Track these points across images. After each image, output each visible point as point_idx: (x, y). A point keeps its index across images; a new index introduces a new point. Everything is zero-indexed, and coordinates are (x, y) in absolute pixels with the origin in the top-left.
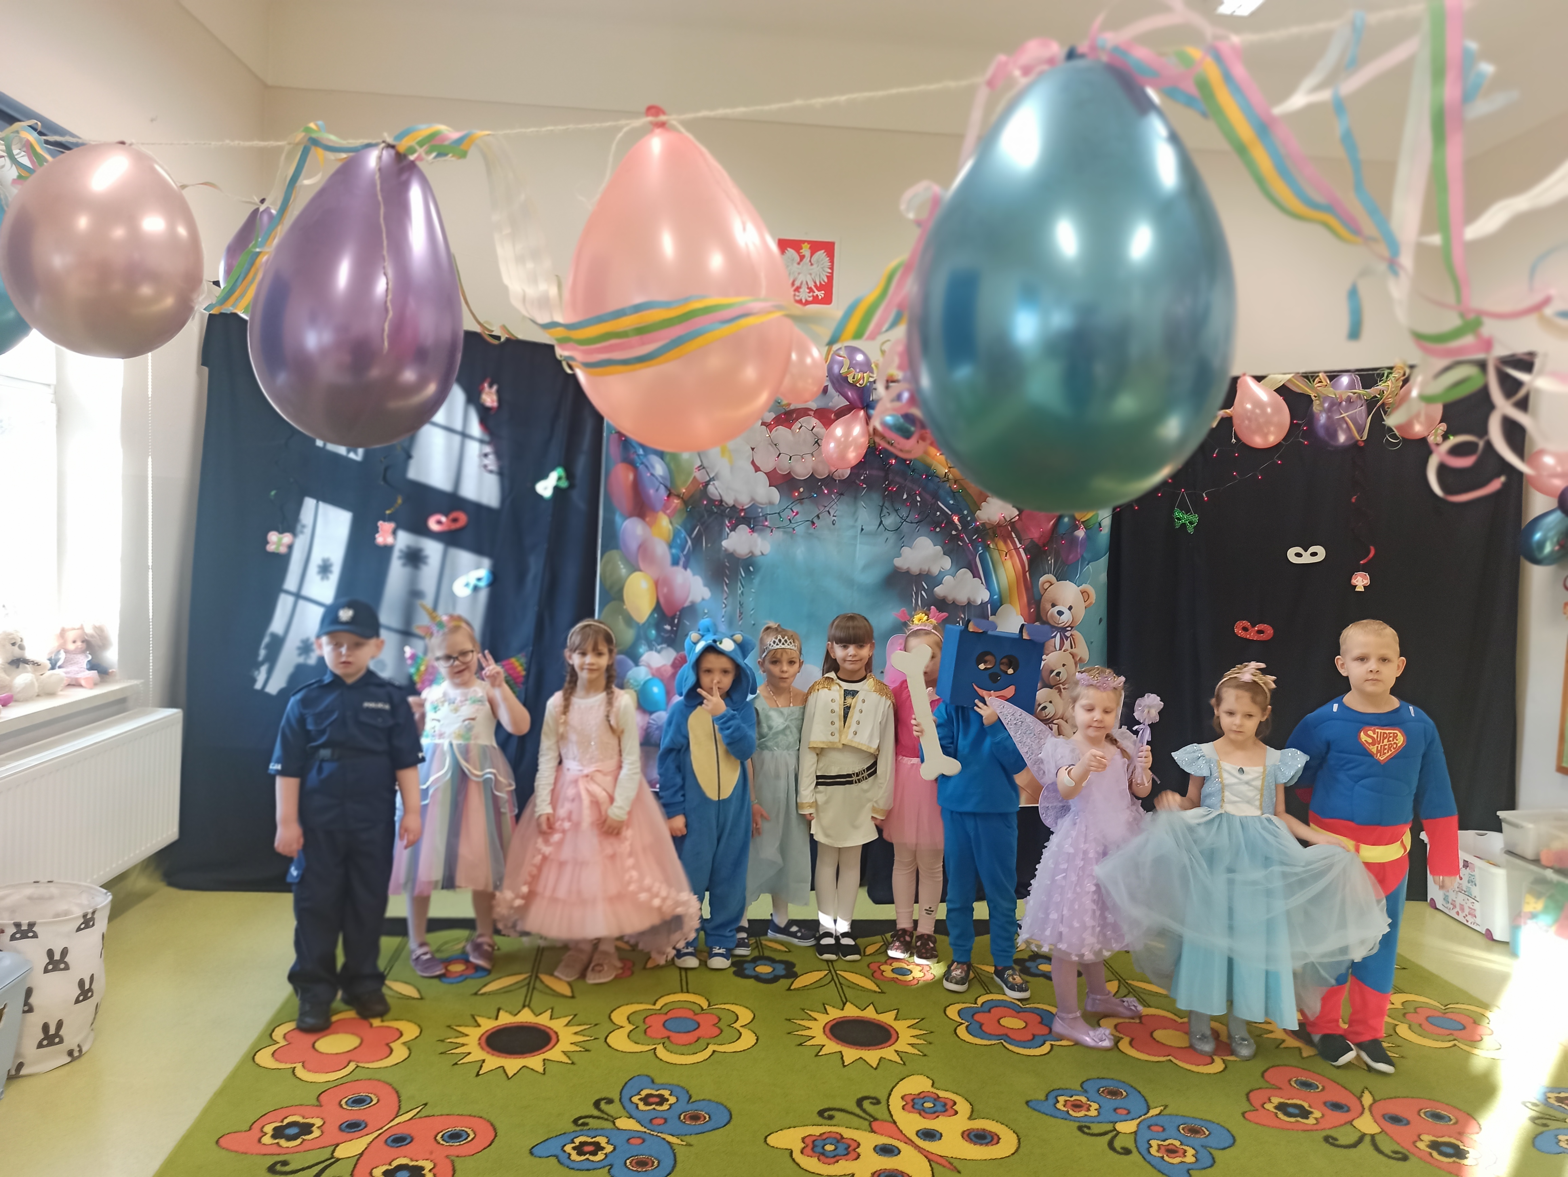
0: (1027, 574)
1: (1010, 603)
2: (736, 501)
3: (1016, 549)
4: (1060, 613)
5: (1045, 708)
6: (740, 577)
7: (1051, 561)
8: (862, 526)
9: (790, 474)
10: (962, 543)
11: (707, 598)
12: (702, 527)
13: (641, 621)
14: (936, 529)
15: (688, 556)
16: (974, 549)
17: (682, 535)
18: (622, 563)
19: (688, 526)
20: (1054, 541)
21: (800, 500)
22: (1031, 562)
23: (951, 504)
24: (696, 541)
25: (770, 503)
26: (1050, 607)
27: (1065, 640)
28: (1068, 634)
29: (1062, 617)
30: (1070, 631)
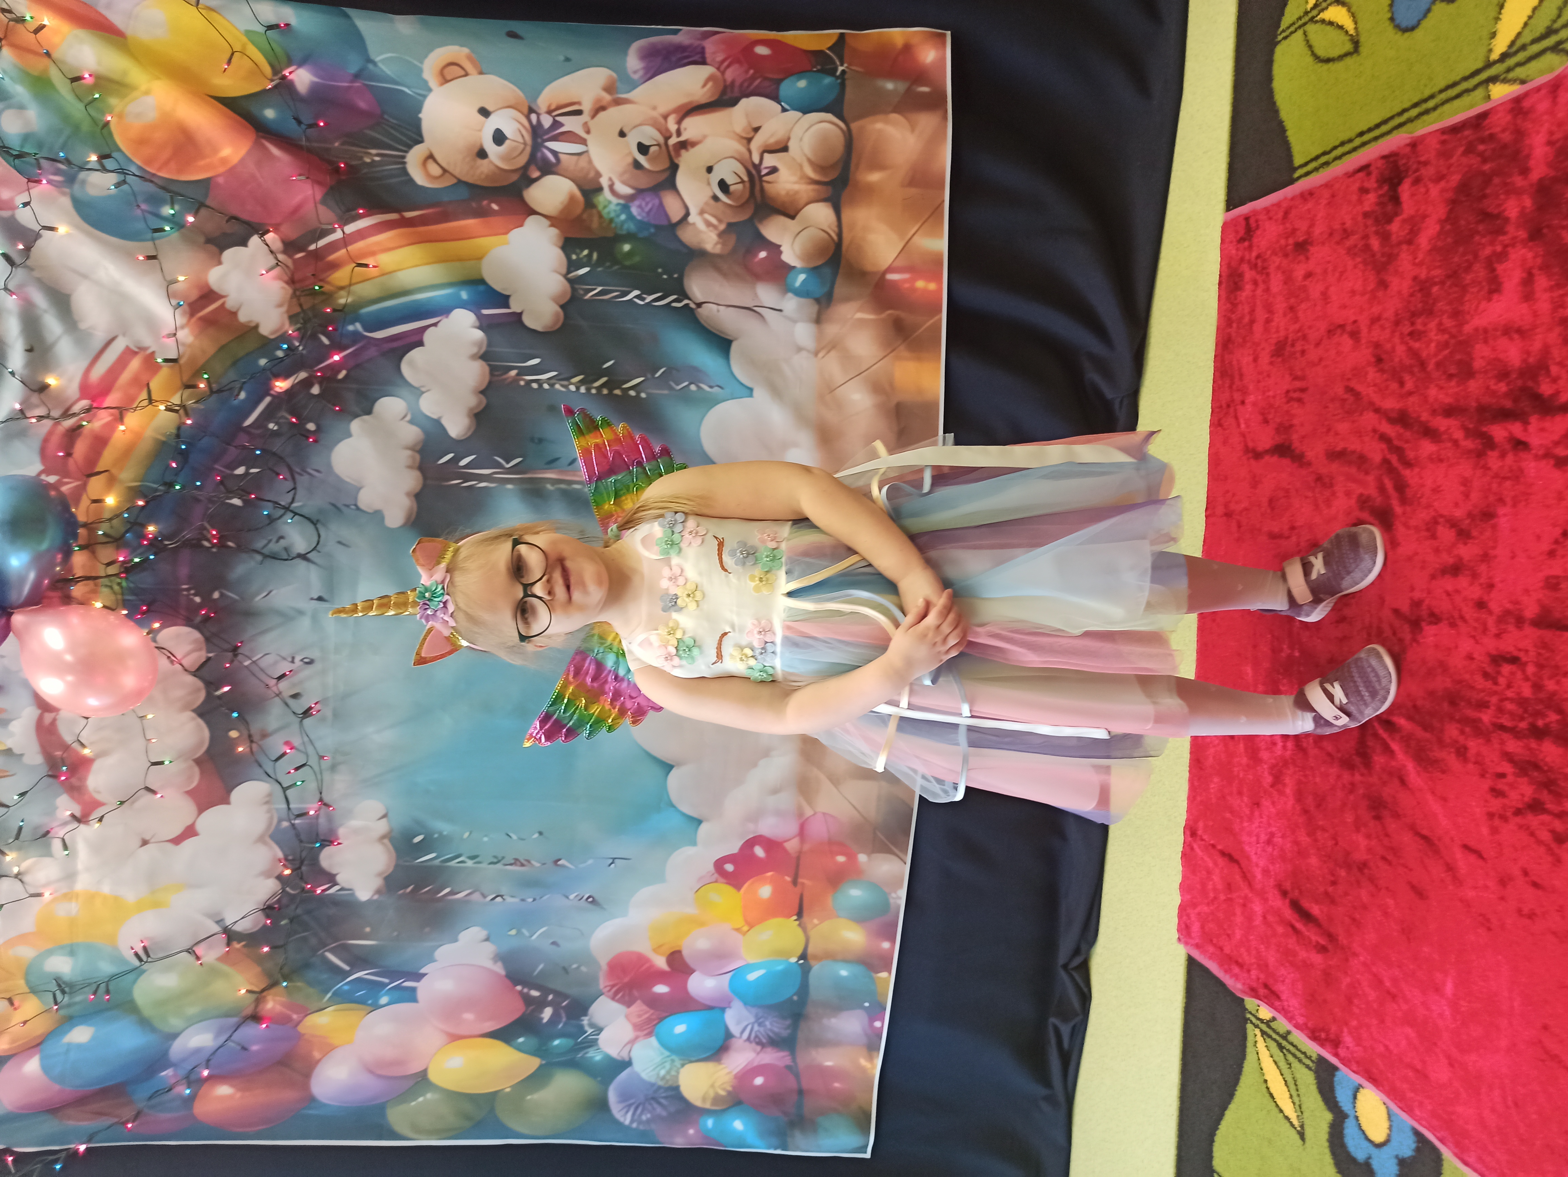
0: (409, 214)
1: (480, 258)
2: (267, 874)
3: (346, 241)
4: (499, 138)
5: (723, 185)
6: (438, 863)
7: (374, 155)
8: (312, 599)
9: (198, 762)
10: (339, 372)
11: (483, 934)
12: (325, 946)
13: (533, 1063)
14: (309, 431)
15: (394, 974)
16: (354, 343)
17: (346, 988)
18: (413, 1103)
19: (325, 976)
20: (322, 145)
21: (256, 738)
22: (375, 205)
23: (248, 393)
24: (359, 960)
25: (267, 803)
26: (485, 161)
27: (562, 125)
28: (547, 121)
29: (508, 132)
30: (538, 115)
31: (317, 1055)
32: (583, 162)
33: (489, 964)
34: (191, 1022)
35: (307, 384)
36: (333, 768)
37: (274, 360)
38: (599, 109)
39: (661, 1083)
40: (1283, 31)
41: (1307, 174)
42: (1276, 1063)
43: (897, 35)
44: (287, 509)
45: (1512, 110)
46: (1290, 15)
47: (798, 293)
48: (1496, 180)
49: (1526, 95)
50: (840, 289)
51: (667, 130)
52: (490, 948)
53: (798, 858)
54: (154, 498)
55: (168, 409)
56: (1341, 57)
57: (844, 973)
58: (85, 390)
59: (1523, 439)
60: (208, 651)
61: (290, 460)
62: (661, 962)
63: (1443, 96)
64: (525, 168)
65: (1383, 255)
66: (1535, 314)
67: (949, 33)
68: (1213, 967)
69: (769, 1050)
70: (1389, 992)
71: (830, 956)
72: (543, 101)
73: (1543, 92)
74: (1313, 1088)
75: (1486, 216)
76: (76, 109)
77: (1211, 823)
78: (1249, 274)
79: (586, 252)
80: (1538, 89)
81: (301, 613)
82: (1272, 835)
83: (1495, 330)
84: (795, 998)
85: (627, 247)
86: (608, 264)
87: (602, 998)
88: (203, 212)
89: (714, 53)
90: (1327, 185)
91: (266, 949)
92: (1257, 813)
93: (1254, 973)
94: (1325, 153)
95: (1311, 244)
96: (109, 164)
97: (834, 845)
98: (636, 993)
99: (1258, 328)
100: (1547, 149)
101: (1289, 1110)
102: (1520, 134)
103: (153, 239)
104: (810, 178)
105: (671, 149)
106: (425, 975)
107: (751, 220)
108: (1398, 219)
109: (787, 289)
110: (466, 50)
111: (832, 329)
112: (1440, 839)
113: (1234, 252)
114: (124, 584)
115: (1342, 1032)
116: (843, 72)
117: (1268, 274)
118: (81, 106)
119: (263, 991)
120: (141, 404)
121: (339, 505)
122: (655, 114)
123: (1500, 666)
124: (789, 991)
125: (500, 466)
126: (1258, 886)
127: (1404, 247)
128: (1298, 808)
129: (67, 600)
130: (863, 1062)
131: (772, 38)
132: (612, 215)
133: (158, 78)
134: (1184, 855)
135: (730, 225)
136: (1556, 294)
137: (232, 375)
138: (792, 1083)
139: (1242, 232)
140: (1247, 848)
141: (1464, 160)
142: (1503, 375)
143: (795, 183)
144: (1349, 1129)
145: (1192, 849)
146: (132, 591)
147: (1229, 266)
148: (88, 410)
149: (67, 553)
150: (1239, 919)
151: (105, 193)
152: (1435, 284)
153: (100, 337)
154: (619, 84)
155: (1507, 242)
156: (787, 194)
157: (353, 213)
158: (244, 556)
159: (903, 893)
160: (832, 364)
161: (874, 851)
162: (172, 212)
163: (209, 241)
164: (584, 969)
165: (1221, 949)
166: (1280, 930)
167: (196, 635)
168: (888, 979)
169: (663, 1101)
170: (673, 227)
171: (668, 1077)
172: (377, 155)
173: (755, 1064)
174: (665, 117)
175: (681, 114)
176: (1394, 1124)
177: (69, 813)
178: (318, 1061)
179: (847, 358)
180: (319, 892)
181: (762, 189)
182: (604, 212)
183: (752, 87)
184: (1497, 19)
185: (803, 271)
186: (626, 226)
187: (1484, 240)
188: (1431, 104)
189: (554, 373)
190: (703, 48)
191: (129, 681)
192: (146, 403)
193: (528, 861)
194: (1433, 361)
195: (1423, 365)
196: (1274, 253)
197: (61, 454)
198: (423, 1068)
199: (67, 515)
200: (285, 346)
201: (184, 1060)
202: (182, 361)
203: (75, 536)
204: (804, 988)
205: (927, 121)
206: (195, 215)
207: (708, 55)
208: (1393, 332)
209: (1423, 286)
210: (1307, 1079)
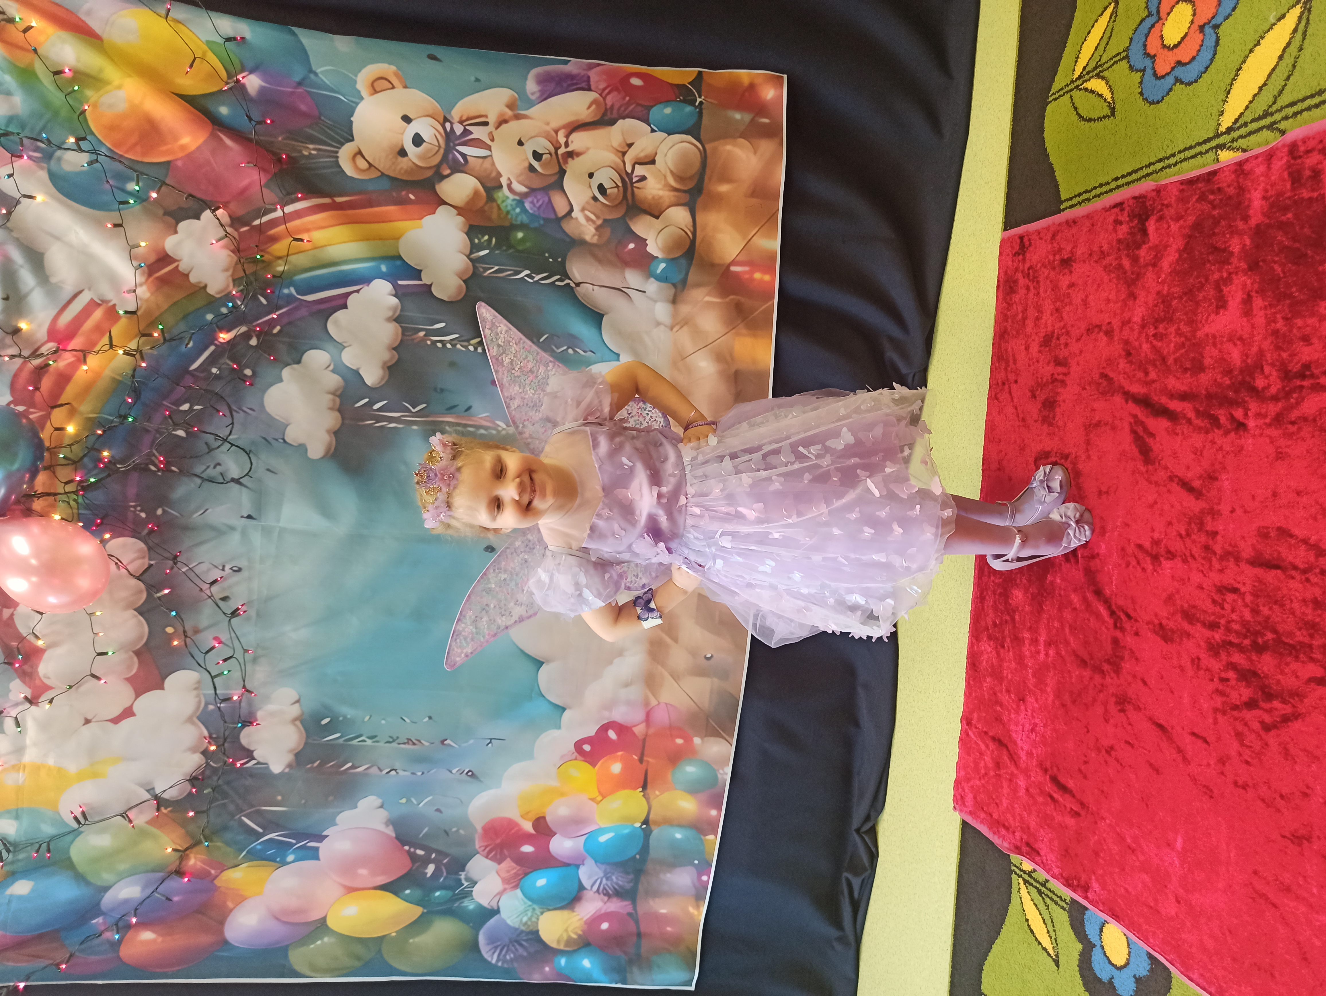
0: (339, 200)
1: (398, 238)
2: (193, 750)
4: (418, 140)
5: (601, 188)
6: (341, 741)
7: (311, 149)
8: (242, 517)
9: (138, 653)
10: (274, 327)
11: (378, 802)
12: (242, 811)
13: (418, 911)
14: (245, 375)
15: (299, 836)
16: (288, 304)
17: (259, 847)
18: (312, 946)
19: (241, 837)
20: (267, 139)
21: (189, 633)
22: (311, 190)
23: (194, 343)
24: (270, 824)
25: (196, 689)
26: (405, 159)
27: (472, 133)
28: (459, 129)
29: (425, 137)
30: (452, 124)
31: (230, 904)
32: (487, 164)
33: (382, 828)
34: (122, 877)
35: (246, 336)
36: (255, 660)
37: (218, 315)
38: (502, 122)
39: (523, 928)
40: (1054, 94)
41: (1072, 206)
42: (1036, 905)
43: (744, 75)
44: (225, 440)
45: (1236, 171)
46: (1059, 82)
47: (658, 278)
48: (1223, 223)
49: (1247, 160)
50: (693, 276)
51: (558, 141)
52: (383, 814)
53: (644, 740)
54: (110, 428)
55: (126, 353)
56: (1100, 119)
57: (678, 836)
58: (52, 334)
59: (1244, 421)
60: (150, 559)
61: (229, 400)
62: (528, 827)
63: (1182, 156)
64: (438, 166)
65: (1132, 273)
66: (1253, 326)
67: (785, 76)
68: (984, 830)
69: (615, 900)
70: (1129, 847)
71: (668, 822)
72: (456, 114)
73: (1260, 159)
74: (1067, 925)
75: (1215, 249)
76: (57, 97)
77: (984, 715)
78: (1022, 281)
79: (486, 237)
80: (1256, 157)
81: (232, 528)
82: (1035, 725)
83: (1222, 336)
84: (638, 857)
85: (520, 235)
86: (504, 248)
87: (478, 856)
88: (164, 188)
89: (597, 82)
90: (1088, 216)
91: (191, 814)
92: (1022, 708)
93: (1018, 834)
94: (1086, 192)
95: (1075, 262)
96: (83, 144)
97: (673, 730)
98: (506, 852)
99: (1030, 324)
100: (1263, 202)
101: (1046, 942)
102: (1241, 190)
103: (119, 210)
104: (672, 186)
105: (560, 157)
106: (327, 836)
107: (624, 217)
108: (1145, 247)
109: (650, 274)
110: (393, 68)
111: (685, 309)
112: (1172, 728)
113: (1010, 263)
114: (80, 500)
115: (1090, 879)
116: (701, 103)
117: (1038, 282)
118: (62, 96)
119: (186, 849)
120: (103, 348)
121: (269, 439)
122: (548, 128)
123: (1224, 595)
124: (633, 851)
125: (408, 410)
126: (1024, 766)
127: (1150, 268)
128: (1057, 703)
129: (28, 513)
130: (691, 910)
131: (644, 71)
132: (509, 208)
133: (130, 76)
134: (961, 739)
135: (605, 221)
136: (1269, 312)
137: (182, 327)
138: (632, 928)
139: (1017, 248)
140: (1014, 735)
141: (1198, 205)
142: (1228, 372)
143: (660, 189)
144: (1096, 955)
145: (968, 735)
146: (87, 507)
147: (1006, 273)
148: (55, 352)
149: (34, 473)
150: (1006, 791)
151: (79, 169)
152: (1175, 298)
153: (68, 290)
154: (519, 103)
155: (1231, 270)
156: (653, 198)
157: (293, 196)
158: (185, 479)
159: (729, 770)
160: (684, 337)
161: (706, 736)
162: (137, 188)
163: (167, 213)
164: (462, 832)
165: (991, 815)
166: (1040, 799)
167: (141, 545)
168: (714, 841)
169: (524, 943)
170: (559, 220)
171: (529, 923)
172: (314, 149)
173: (603, 912)
174: (556, 132)
175: (569, 130)
176: (1132, 951)
177: (23, 695)
178: (231, 910)
179: (697, 333)
180: (238, 765)
181: (633, 193)
182: (503, 206)
183: (627, 111)
184: (1225, 101)
185: (663, 261)
186: (519, 218)
187: (1213, 268)
188: (1172, 161)
189: (457, 336)
190: (589, 77)
191: (84, 583)
192: (107, 347)
193: (419, 741)
194: (1172, 357)
195: (1164, 360)
196: (1044, 266)
197: (31, 388)
198: (323, 916)
199: (36, 440)
200: (231, 304)
201: (112, 910)
202: (139, 313)
203: (41, 458)
204: (645, 848)
205: (766, 146)
206: (158, 193)
207: (592, 83)
208: (1140, 333)
209: (1165, 300)
210: (1062, 918)
